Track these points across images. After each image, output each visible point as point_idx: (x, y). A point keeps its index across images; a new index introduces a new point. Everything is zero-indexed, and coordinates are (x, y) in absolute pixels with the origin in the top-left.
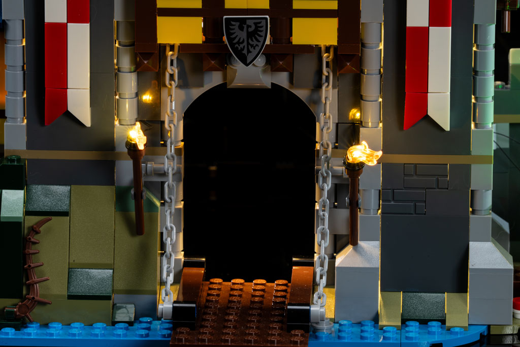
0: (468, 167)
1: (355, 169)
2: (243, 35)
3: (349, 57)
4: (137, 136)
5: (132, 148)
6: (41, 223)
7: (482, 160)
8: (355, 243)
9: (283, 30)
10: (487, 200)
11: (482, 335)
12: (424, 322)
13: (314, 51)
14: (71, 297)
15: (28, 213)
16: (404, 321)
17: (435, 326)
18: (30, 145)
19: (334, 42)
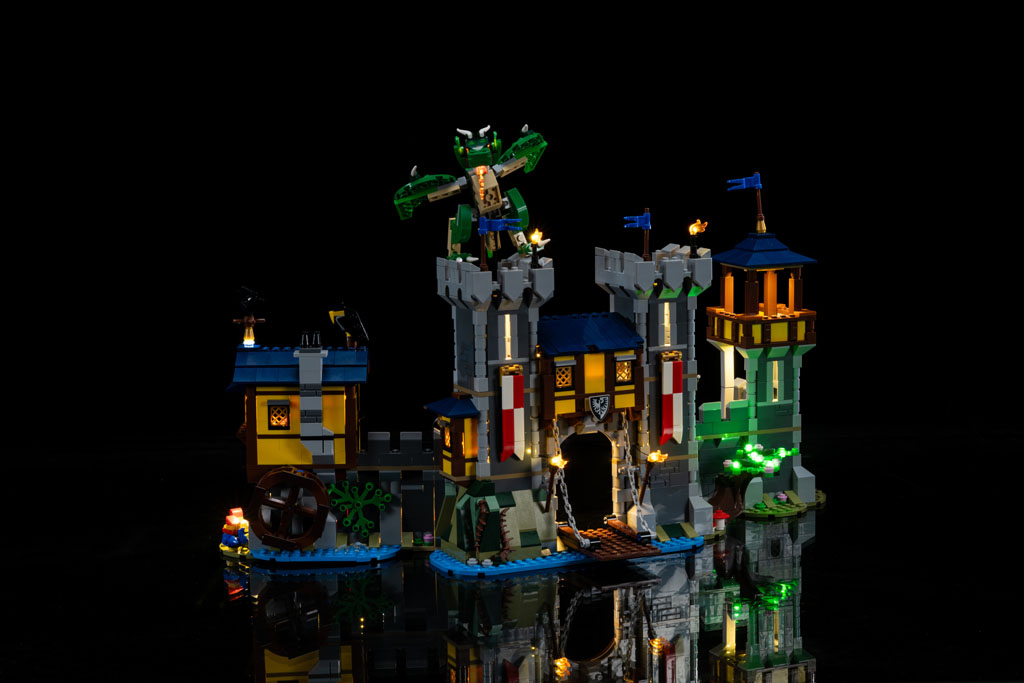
0: (687, 461)
2: (598, 405)
4: (557, 461)
5: (554, 468)
6: (505, 512)
7: (693, 456)
8: (641, 504)
9: (612, 402)
11: (704, 540)
12: (678, 538)
14: (523, 546)
15: (500, 506)
16: (671, 538)
17: (683, 538)
18: (492, 474)
19: (633, 405)
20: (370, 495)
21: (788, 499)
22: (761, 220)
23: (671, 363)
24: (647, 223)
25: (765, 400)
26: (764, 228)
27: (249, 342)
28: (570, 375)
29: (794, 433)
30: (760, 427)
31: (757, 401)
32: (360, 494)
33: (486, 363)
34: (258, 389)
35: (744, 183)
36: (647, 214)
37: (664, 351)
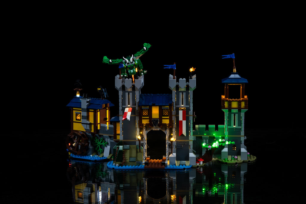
0: (189, 142)
1: (172, 142)
2: (155, 122)
3: (171, 125)
4: (139, 137)
5: (139, 140)
6: (125, 151)
7: (191, 140)
8: (172, 153)
9: (161, 121)
10: (192, 147)
11: (191, 167)
12: (182, 165)
13: (166, 124)
14: (130, 162)
15: (123, 149)
16: (180, 165)
17: (184, 166)
18: (123, 139)
19: (169, 123)
20: (102, 142)
21: (237, 158)
22: (234, 68)
23: (182, 111)
24: (174, 67)
25: (231, 126)
26: (236, 71)
27: (78, 95)
28: (148, 112)
29: (241, 137)
30: (229, 134)
31: (228, 126)
32: (100, 142)
33: (122, 106)
34: (74, 109)
35: (228, 56)
36: (175, 65)
37: (180, 107)
